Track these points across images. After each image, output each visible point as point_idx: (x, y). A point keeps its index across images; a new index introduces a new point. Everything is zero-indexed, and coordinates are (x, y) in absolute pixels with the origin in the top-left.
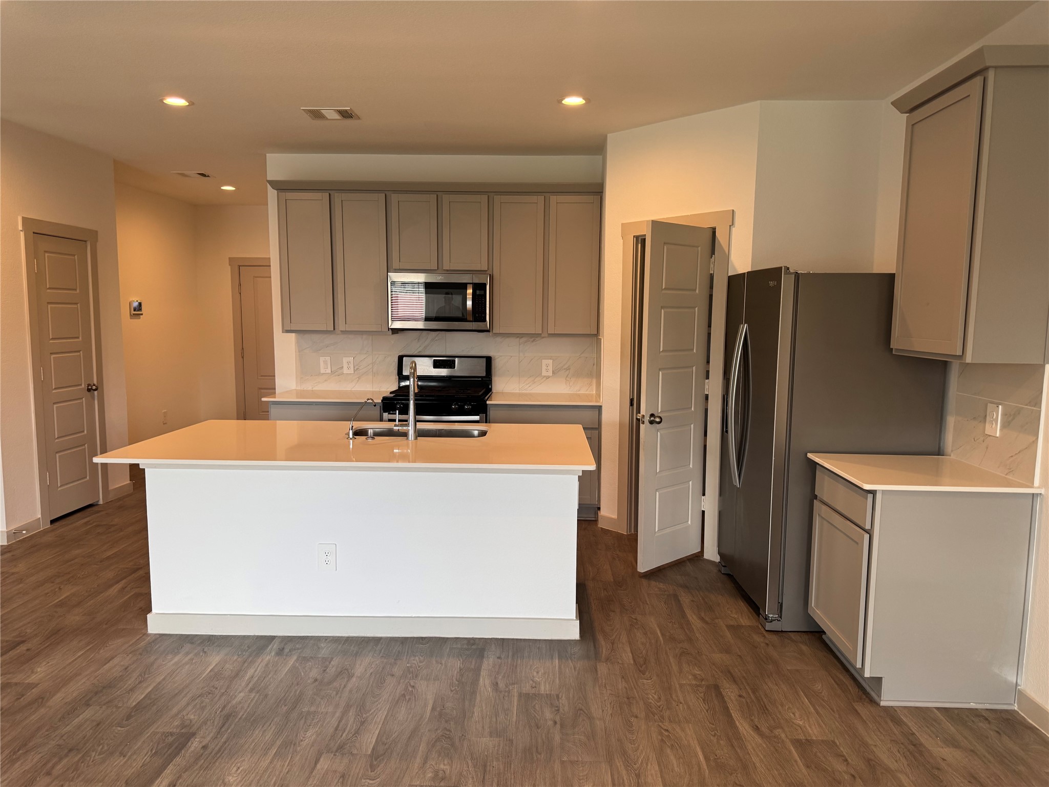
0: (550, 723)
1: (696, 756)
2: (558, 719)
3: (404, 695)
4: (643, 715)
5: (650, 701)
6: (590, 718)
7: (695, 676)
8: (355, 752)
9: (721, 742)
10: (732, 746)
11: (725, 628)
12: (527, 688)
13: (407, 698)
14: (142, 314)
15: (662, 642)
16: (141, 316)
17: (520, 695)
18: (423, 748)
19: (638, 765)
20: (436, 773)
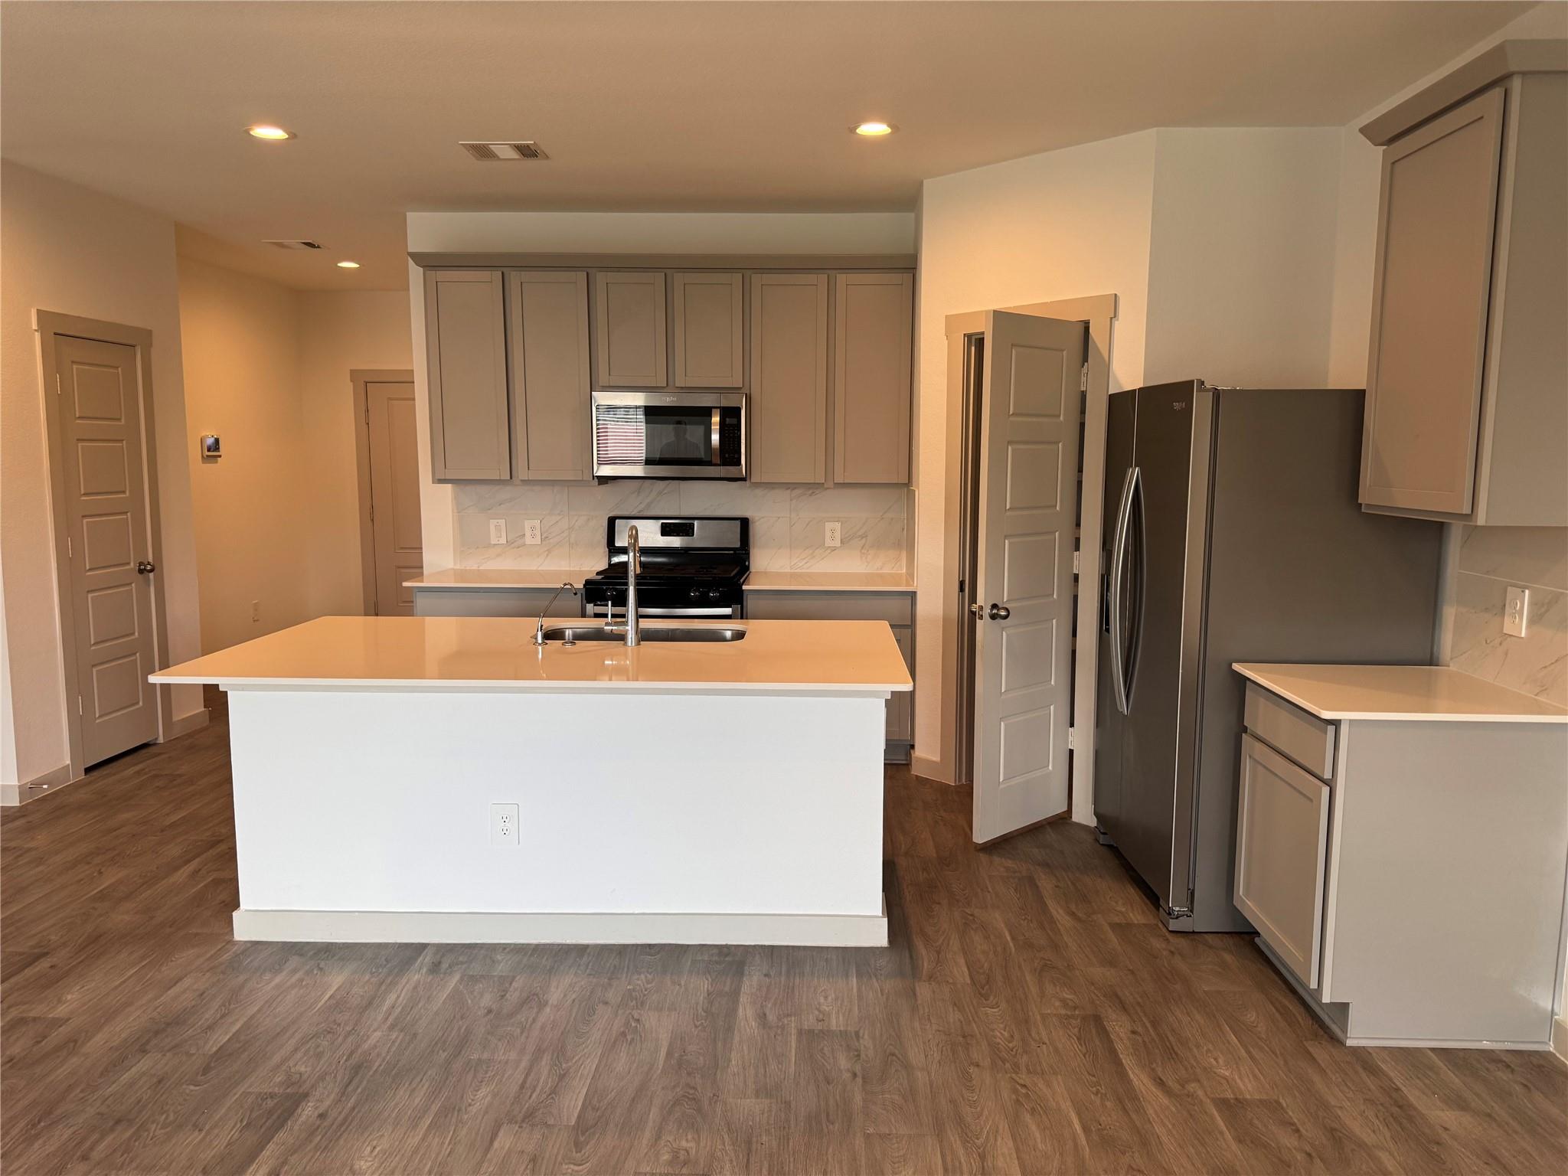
0: (847, 1076)
1: (1070, 1124)
2: (858, 1068)
3: (624, 1034)
4: (987, 1062)
5: (998, 1040)
6: (907, 1067)
7: (1064, 1001)
8: (551, 1122)
9: (1108, 1104)
10: (1125, 1110)
11: (1107, 928)
12: (810, 1021)
13: (629, 1037)
14: (220, 456)
15: (1013, 950)
16: (219, 459)
17: (800, 1032)
18: (654, 1114)
19: (982, 1140)
20: (675, 1154)
